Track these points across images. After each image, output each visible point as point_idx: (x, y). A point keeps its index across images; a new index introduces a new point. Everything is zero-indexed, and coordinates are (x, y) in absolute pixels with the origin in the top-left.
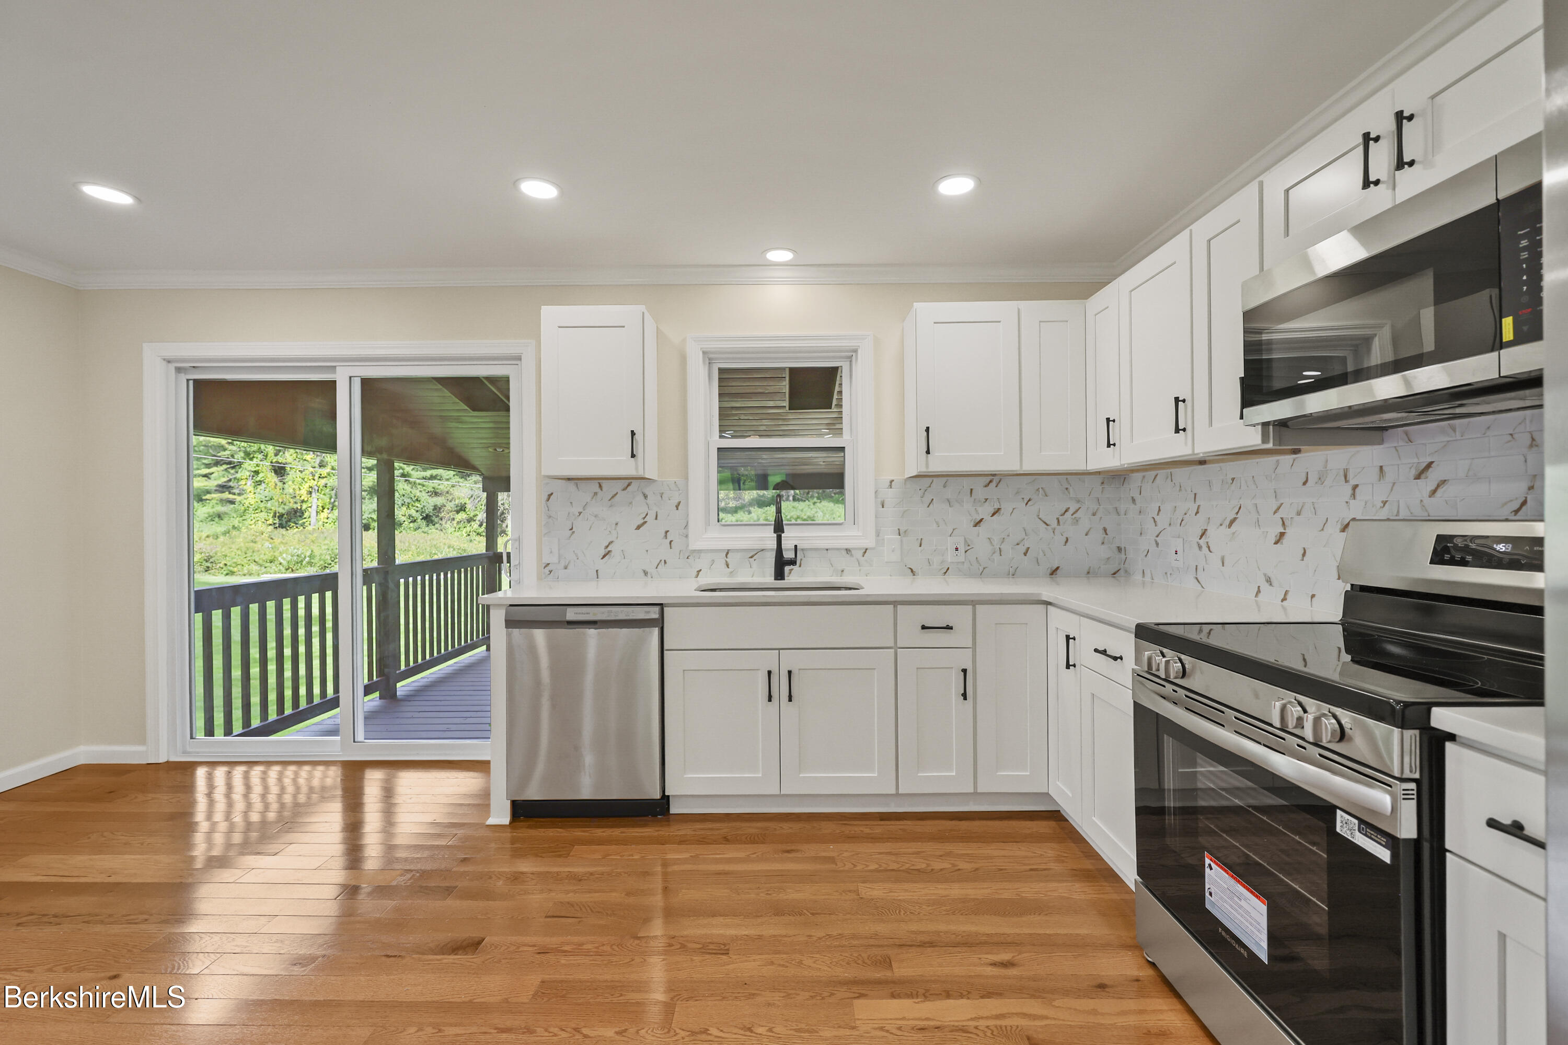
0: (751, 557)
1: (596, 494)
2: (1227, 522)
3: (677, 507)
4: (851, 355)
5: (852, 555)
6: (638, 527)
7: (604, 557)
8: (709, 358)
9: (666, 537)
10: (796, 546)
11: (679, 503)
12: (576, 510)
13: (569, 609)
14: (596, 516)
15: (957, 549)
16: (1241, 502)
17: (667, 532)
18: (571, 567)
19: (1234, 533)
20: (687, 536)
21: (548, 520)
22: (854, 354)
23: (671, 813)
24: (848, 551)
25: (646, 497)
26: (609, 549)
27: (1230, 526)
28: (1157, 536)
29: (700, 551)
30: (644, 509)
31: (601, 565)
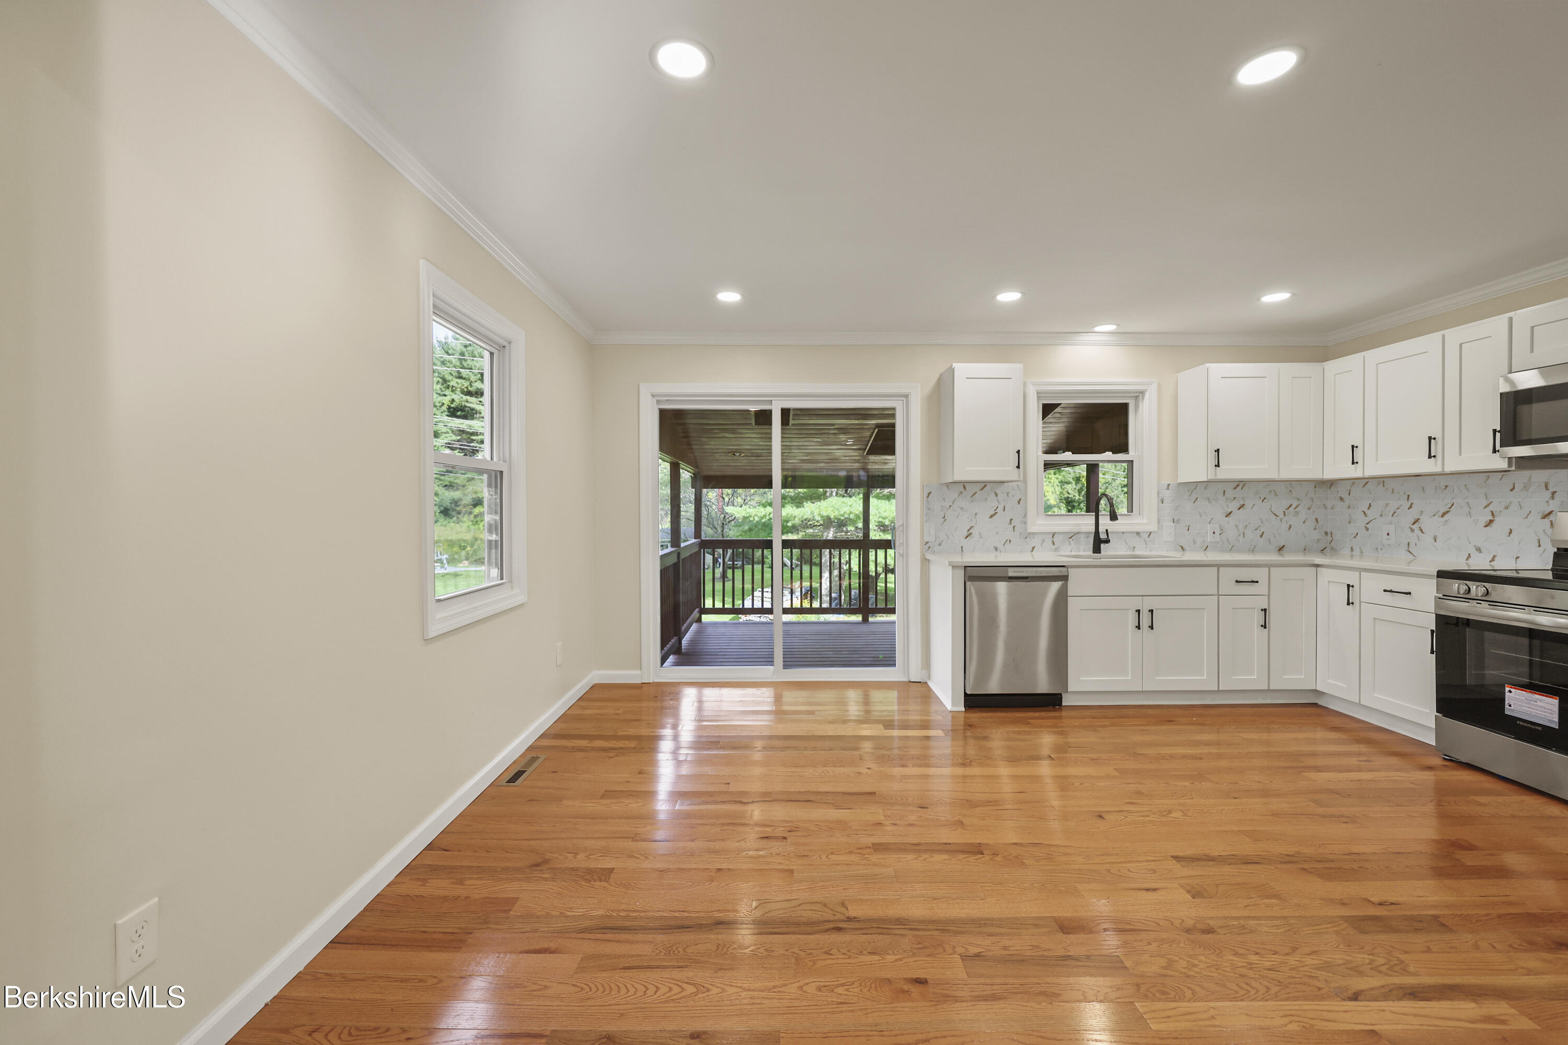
0: (1070, 538)
1: (961, 492)
2: (1441, 513)
3: (1019, 502)
4: (1139, 395)
5: (1141, 537)
6: (991, 517)
7: (967, 537)
8: (1039, 394)
9: (1011, 523)
10: (1107, 530)
11: (1020, 499)
12: (947, 504)
13: (1009, 569)
14: (962, 508)
15: (1214, 533)
16: (1454, 501)
17: (1011, 520)
18: (943, 544)
19: (1446, 521)
20: (1025, 523)
21: (928, 511)
22: (1141, 395)
23: (1063, 704)
24: (1138, 533)
25: (996, 495)
26: (970, 531)
27: (1443, 515)
28: (1367, 524)
29: (1034, 534)
30: (996, 504)
31: (964, 542)
